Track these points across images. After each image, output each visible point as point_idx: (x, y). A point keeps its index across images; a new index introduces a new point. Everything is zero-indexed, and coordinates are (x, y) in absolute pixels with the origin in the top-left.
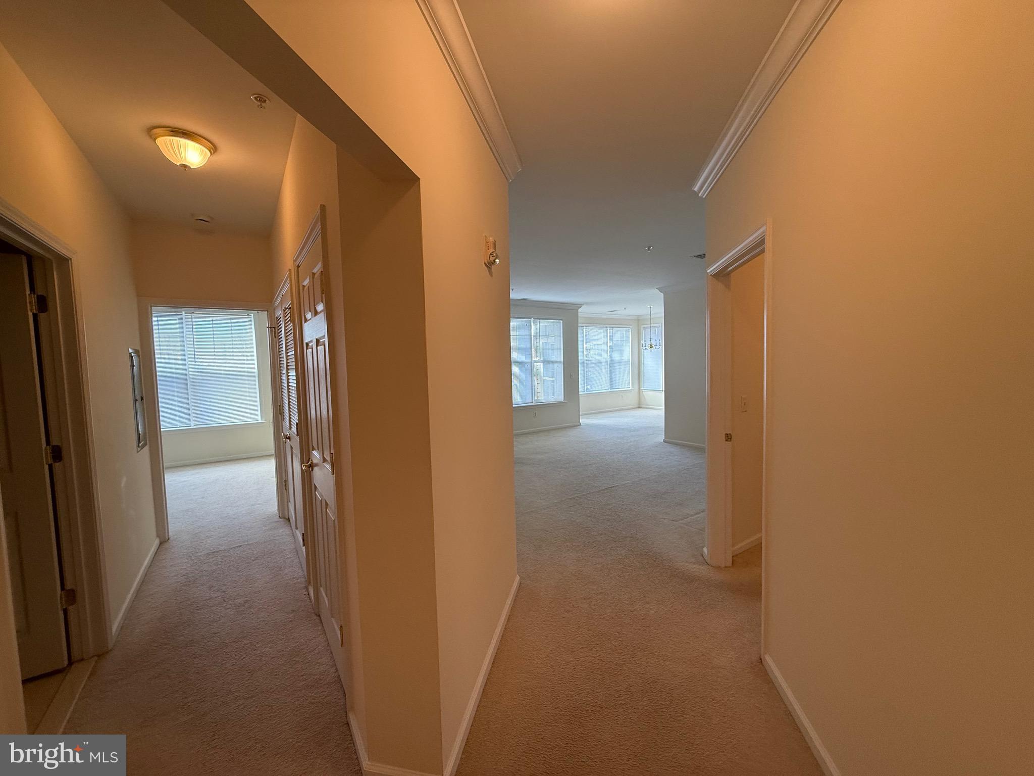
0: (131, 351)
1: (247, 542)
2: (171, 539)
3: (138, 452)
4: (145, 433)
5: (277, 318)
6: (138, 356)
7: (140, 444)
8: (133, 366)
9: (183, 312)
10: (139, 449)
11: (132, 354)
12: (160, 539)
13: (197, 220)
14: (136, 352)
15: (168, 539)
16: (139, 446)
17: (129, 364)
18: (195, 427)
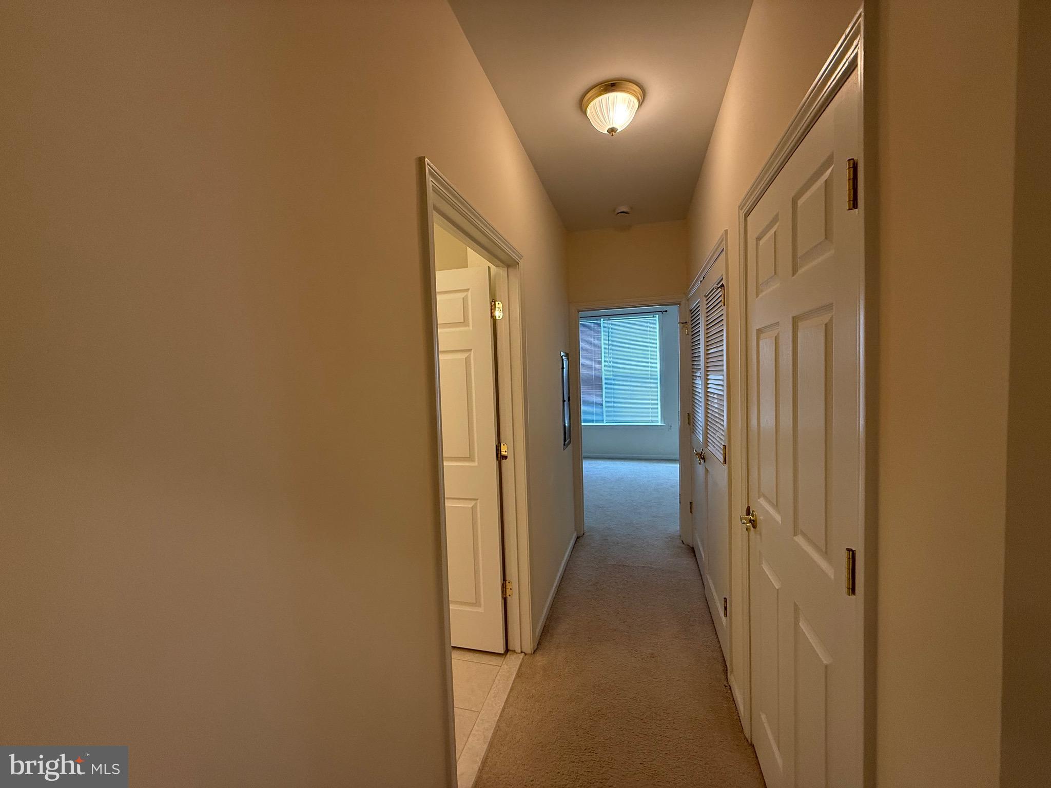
0: (562, 354)
1: (651, 565)
2: (586, 534)
3: (564, 449)
4: (570, 426)
5: (691, 311)
6: (568, 359)
7: (566, 443)
8: (563, 368)
9: (602, 319)
10: (565, 447)
11: (564, 357)
12: (577, 533)
13: (618, 213)
14: (567, 355)
15: (583, 534)
16: (564, 445)
17: (561, 367)
18: (607, 424)
